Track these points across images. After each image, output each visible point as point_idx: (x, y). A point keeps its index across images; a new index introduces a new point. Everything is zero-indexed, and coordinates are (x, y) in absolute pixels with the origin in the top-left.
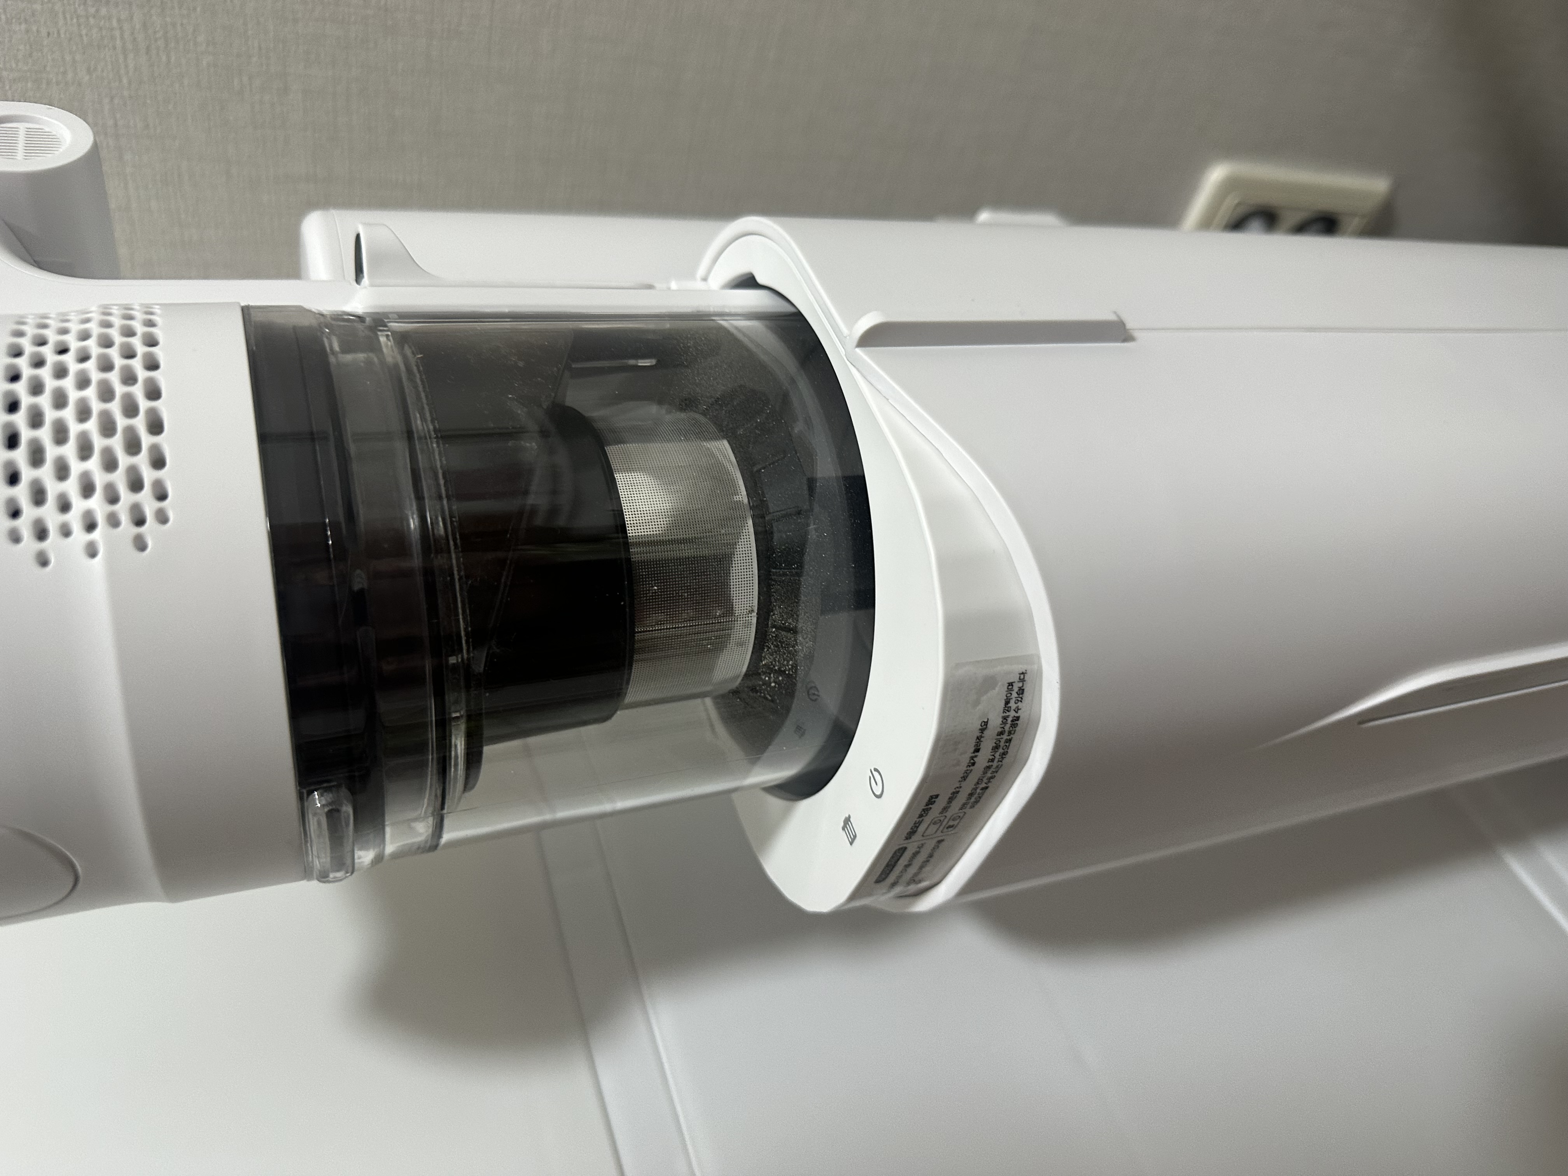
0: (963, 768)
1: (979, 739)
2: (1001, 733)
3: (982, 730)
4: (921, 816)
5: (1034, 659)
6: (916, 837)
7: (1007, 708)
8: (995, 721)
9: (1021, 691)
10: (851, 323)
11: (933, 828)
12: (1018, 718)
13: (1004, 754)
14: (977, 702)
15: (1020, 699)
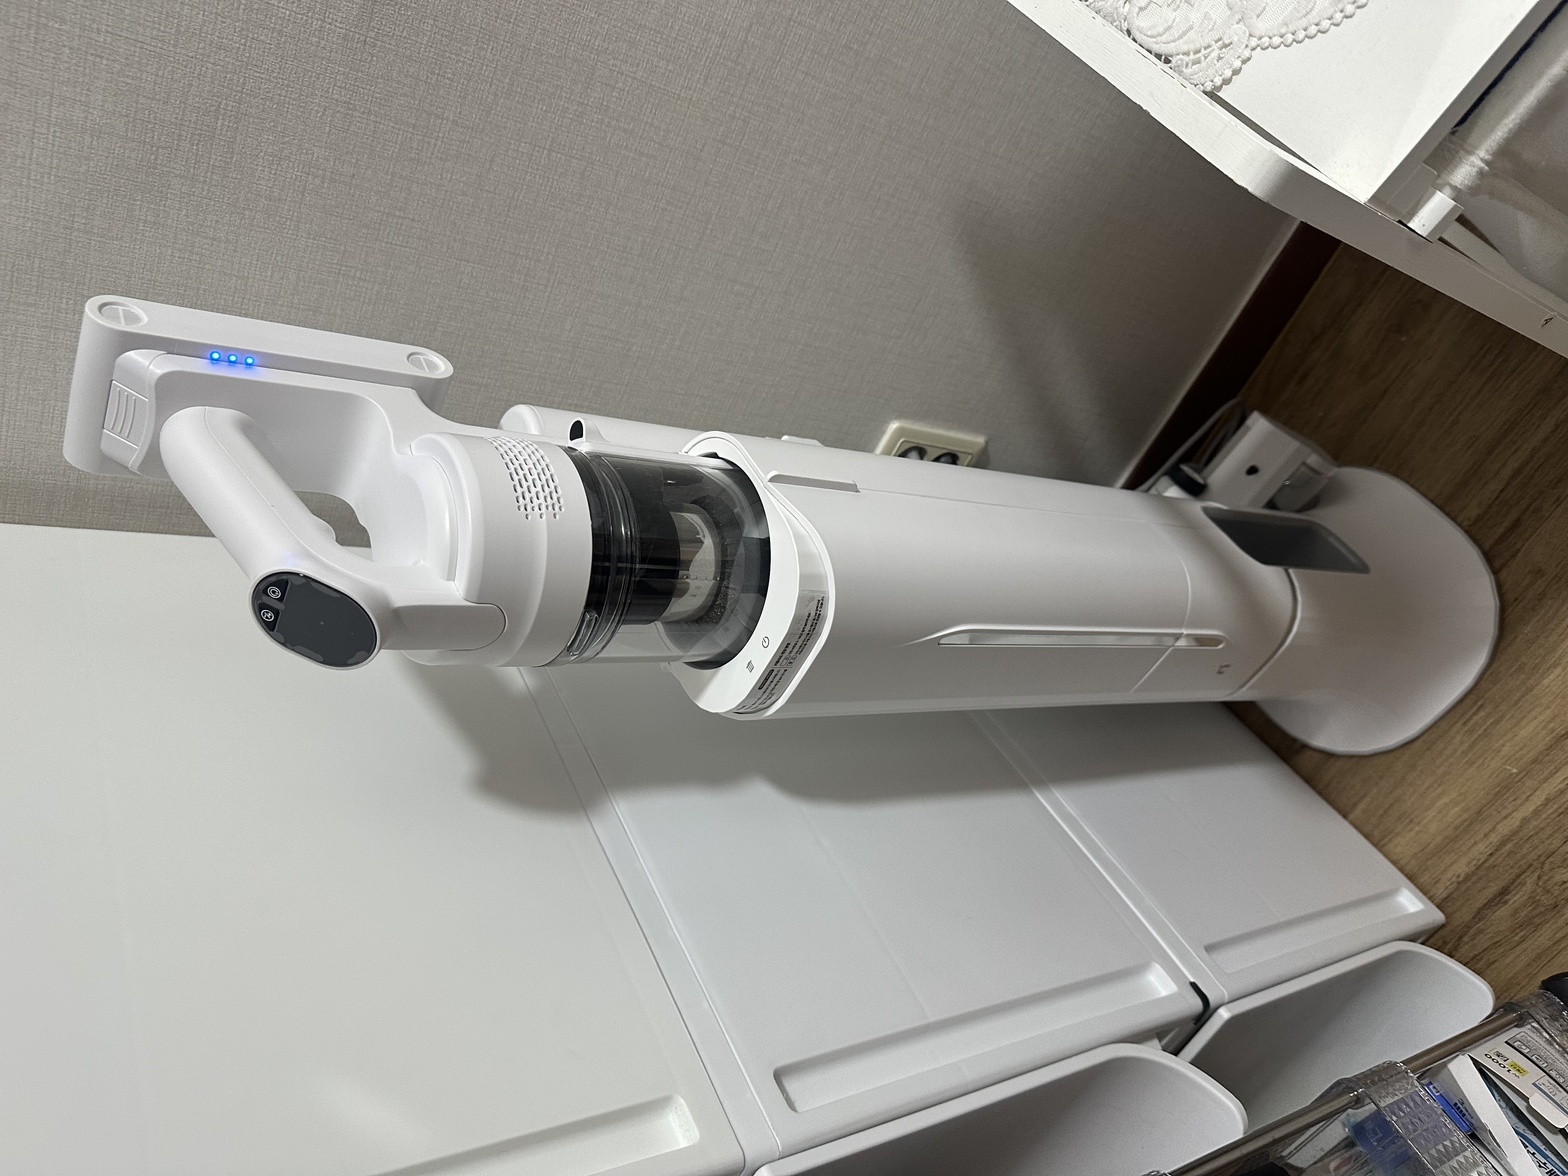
0: (800, 632)
1: (807, 620)
2: (814, 620)
3: (808, 617)
4: (782, 653)
5: (826, 592)
6: (778, 665)
7: (817, 610)
8: (813, 614)
9: (822, 604)
10: (766, 474)
11: (785, 661)
12: (820, 614)
13: (814, 629)
14: (807, 606)
15: (821, 607)
